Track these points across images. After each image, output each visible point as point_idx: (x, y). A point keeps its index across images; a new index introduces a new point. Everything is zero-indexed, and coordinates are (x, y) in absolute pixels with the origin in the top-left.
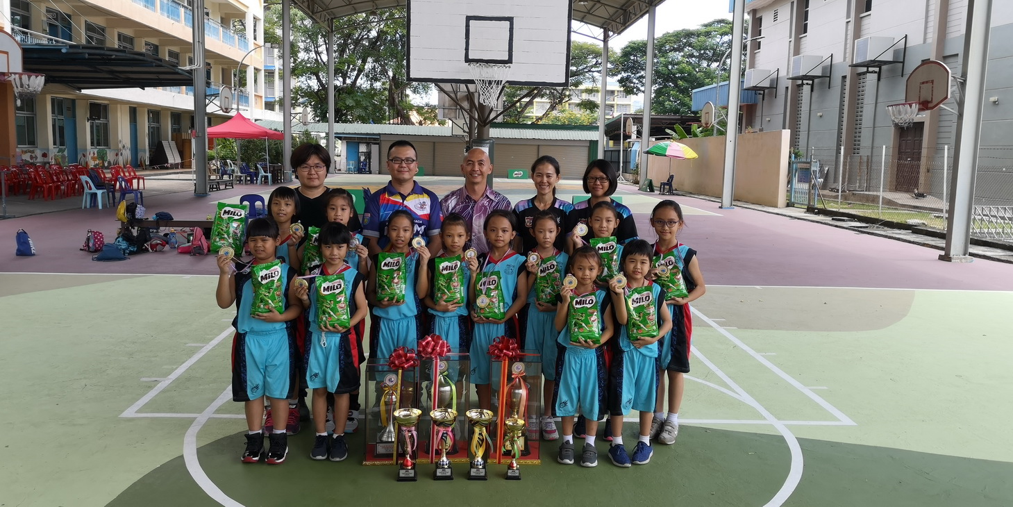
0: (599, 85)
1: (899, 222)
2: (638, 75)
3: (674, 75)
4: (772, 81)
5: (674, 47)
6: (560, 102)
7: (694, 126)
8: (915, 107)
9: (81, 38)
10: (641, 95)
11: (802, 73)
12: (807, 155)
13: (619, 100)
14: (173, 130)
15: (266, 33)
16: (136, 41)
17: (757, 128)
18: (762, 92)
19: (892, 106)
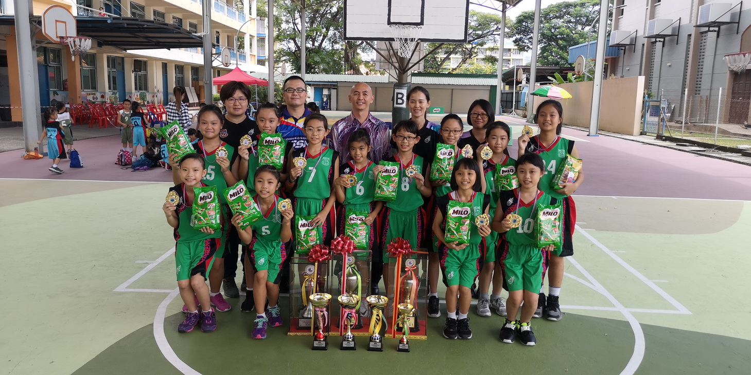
0: (499, 45)
1: (731, 147)
2: (528, 37)
3: (556, 36)
4: (632, 39)
5: (556, 15)
6: (470, 57)
7: (570, 75)
8: (748, 56)
9: (127, 12)
10: (530, 51)
11: (655, 33)
12: (658, 95)
13: (514, 56)
14: (193, 79)
15: (258, 10)
16: (166, 15)
17: (619, 74)
18: (624, 48)
19: (728, 55)
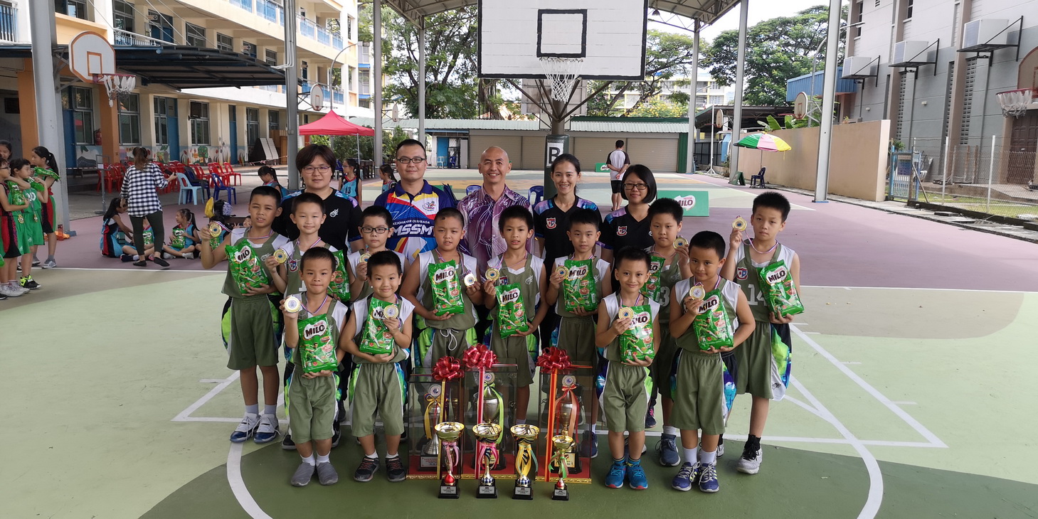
0: (690, 77)
1: (1010, 216)
2: (731, 66)
3: (769, 64)
4: (873, 69)
5: (768, 36)
6: (651, 94)
7: (789, 119)
8: (1029, 94)
9: (181, 39)
10: (733, 85)
11: (905, 60)
12: (909, 147)
13: (712, 92)
14: (271, 128)
15: (360, 31)
16: (235, 42)
17: (856, 118)
18: (862, 81)
19: (1002, 93)
